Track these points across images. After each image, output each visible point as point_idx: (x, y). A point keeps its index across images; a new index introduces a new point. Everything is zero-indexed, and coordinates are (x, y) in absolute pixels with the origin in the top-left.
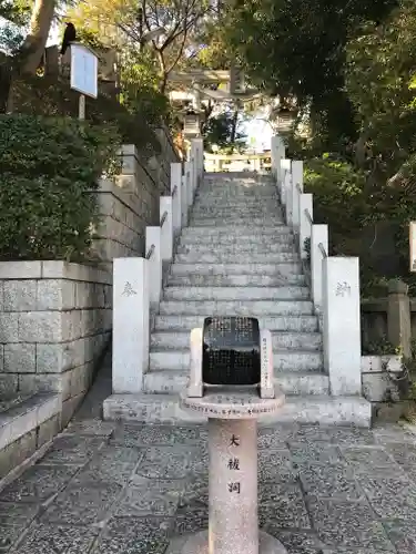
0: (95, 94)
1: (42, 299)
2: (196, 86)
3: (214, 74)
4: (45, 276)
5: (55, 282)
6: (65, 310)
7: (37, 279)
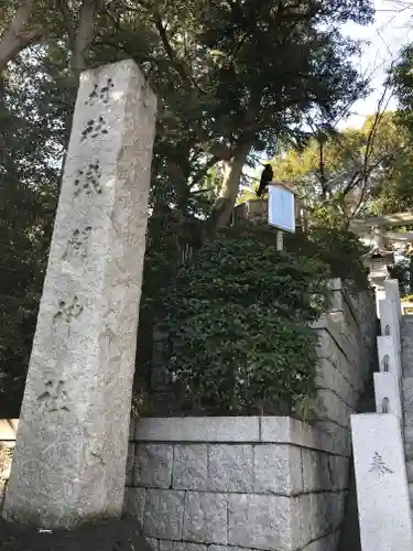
0: (293, 229)
1: (261, 475)
2: (377, 231)
3: (396, 217)
4: (264, 439)
5: (278, 447)
6: (295, 496)
7: (253, 444)
